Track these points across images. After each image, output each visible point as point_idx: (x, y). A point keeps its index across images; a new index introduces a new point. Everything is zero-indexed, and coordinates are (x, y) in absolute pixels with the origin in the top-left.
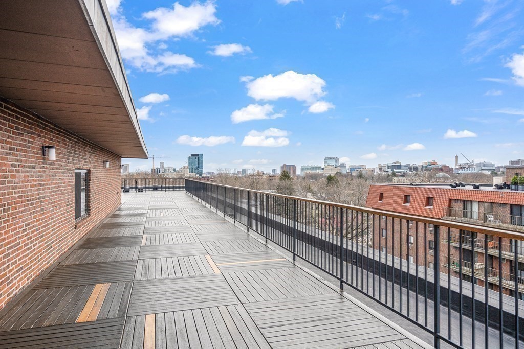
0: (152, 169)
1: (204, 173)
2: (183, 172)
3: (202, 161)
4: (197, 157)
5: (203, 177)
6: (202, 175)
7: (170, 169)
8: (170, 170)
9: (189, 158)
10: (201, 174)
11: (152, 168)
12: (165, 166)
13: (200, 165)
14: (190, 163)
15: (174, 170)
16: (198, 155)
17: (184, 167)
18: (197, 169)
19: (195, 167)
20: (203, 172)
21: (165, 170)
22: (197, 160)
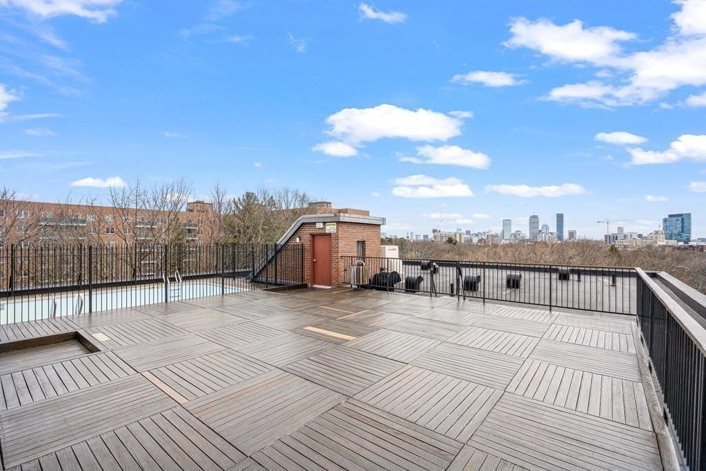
0: (606, 236)
1: (694, 241)
2: (654, 237)
3: (690, 223)
4: (680, 218)
5: (691, 246)
6: (690, 244)
7: (633, 235)
8: (633, 237)
9: (665, 220)
10: (688, 240)
11: (606, 234)
12: (626, 231)
13: (686, 229)
14: (666, 226)
15: (640, 236)
16: (682, 215)
17: (657, 232)
18: (679, 234)
19: (676, 232)
20: (692, 239)
21: (625, 236)
22: (680, 222)
